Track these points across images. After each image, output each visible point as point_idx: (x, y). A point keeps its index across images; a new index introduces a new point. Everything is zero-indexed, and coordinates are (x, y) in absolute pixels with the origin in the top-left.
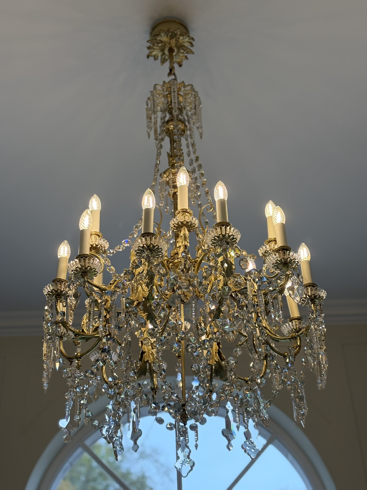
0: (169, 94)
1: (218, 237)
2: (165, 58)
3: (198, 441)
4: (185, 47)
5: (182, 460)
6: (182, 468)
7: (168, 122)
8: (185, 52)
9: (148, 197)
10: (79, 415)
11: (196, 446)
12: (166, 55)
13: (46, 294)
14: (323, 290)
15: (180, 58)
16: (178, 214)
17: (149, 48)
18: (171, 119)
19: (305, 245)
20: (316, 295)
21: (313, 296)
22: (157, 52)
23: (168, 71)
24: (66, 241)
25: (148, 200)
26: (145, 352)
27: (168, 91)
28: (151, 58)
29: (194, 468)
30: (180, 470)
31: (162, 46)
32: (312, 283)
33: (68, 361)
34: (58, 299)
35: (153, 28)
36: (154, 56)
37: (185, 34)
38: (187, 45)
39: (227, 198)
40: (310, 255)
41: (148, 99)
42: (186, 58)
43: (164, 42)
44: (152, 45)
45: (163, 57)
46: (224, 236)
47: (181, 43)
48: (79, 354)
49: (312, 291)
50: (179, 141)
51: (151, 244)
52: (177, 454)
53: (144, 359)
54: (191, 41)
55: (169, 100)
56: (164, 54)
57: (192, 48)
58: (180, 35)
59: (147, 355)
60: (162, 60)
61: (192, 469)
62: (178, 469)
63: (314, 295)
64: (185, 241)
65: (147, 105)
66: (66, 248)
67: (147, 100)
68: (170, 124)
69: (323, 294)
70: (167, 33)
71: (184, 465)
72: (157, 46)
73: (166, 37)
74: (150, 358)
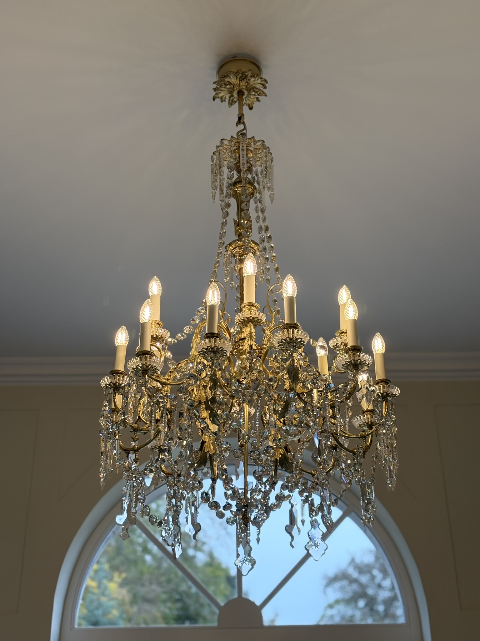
0: (237, 149)
1: (285, 340)
2: (233, 99)
3: (260, 535)
4: (257, 88)
5: (243, 558)
6: (243, 566)
7: (235, 184)
8: (256, 94)
9: (213, 292)
10: (135, 507)
11: (258, 540)
12: (235, 98)
13: (104, 387)
14: (397, 388)
15: (251, 100)
16: (244, 307)
17: (215, 89)
18: (238, 180)
19: (380, 335)
20: (388, 393)
21: (385, 394)
22: (224, 93)
23: (237, 119)
24: (123, 326)
25: (213, 294)
26: (206, 442)
27: (236, 147)
28: (218, 100)
29: (255, 566)
30: (241, 568)
31: (231, 88)
32: (385, 379)
33: (125, 453)
34: (116, 393)
35: (221, 67)
36: (222, 98)
37: (257, 75)
38: (260, 87)
39: (295, 294)
40: (385, 347)
41: (214, 153)
42: (258, 100)
43: (233, 84)
44: (218, 87)
45: (231, 98)
46: (291, 339)
47: (252, 85)
48: (136, 447)
49: (384, 388)
50: (247, 210)
51: (215, 346)
52: (237, 551)
53: (205, 449)
54: (263, 82)
55: (237, 156)
56: (232, 96)
57: (264, 90)
58: (251, 77)
59: (207, 446)
60: (230, 102)
61: (252, 567)
62: (238, 567)
63: (386, 392)
64: (251, 340)
65: (213, 161)
66: (124, 334)
67: (212, 154)
68: (238, 186)
69: (396, 391)
70: (237, 75)
71: (244, 563)
72: (225, 88)
73: (235, 79)
74: (211, 449)
